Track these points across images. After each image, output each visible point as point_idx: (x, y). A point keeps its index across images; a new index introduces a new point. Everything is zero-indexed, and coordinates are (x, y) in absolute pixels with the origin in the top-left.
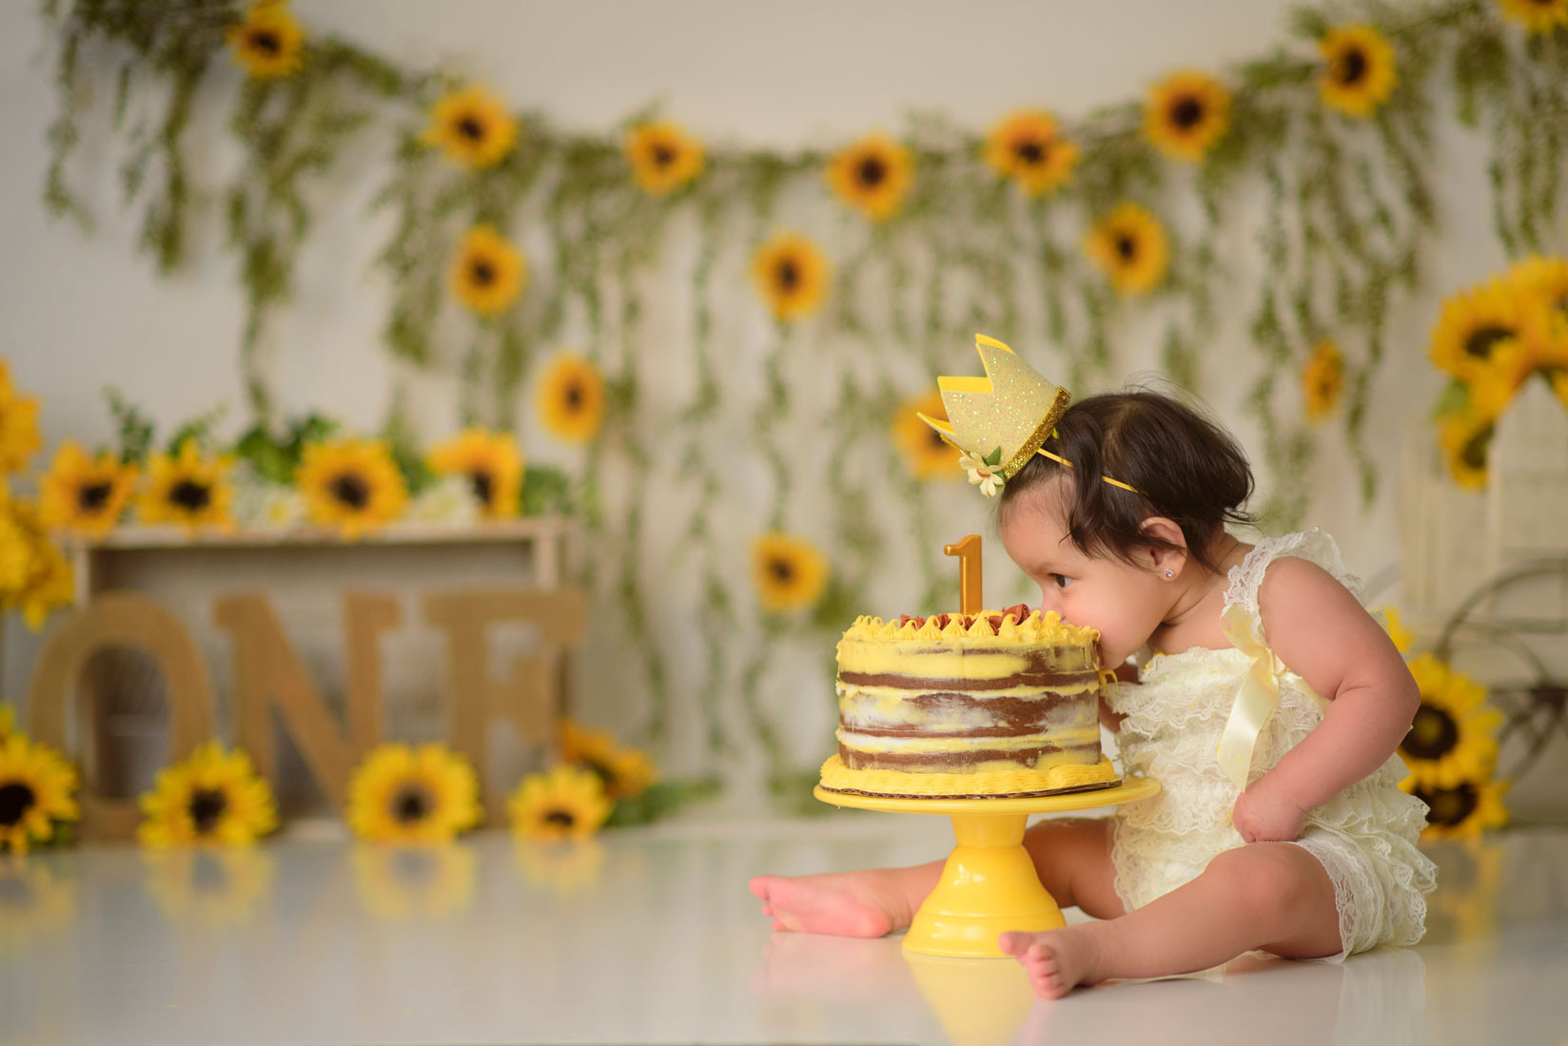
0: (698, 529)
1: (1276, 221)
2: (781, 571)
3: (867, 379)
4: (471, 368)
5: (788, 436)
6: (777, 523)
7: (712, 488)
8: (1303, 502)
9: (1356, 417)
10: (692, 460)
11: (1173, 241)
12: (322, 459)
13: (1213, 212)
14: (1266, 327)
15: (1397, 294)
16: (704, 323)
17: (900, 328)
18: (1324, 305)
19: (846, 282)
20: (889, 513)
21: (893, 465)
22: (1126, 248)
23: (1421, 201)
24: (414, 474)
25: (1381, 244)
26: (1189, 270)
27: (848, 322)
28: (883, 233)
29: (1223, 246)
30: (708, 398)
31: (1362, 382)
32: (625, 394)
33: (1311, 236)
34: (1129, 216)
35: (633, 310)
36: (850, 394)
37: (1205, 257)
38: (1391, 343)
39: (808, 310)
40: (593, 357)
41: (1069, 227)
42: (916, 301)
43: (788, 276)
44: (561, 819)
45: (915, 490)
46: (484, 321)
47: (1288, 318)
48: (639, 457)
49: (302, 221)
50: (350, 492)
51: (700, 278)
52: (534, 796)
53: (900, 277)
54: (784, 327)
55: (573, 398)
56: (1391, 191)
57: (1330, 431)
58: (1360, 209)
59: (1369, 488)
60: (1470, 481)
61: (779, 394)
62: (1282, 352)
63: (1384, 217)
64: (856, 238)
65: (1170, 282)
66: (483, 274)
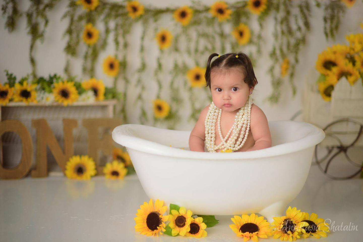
0: (140, 97)
1: (276, 29)
2: (159, 108)
3: (180, 63)
4: (86, 57)
5: (161, 76)
6: (158, 97)
7: (143, 88)
8: (279, 94)
9: (292, 75)
10: (139, 81)
11: (252, 33)
12: (58, 86)
13: (261, 26)
14: (273, 54)
15: (301, 47)
16: (142, 49)
17: (189, 52)
18: (285, 49)
19: (176, 40)
20: (184, 95)
21: (185, 83)
22: (241, 34)
23: (307, 24)
24: (80, 89)
25: (299, 35)
26: (255, 40)
27: (176, 50)
28: (185, 29)
29: (263, 34)
30: (144, 67)
31: (293, 67)
32: (124, 65)
33: (283, 33)
34: (242, 27)
35: (126, 45)
36: (176, 66)
37: (260, 37)
38: (300, 58)
39: (167, 46)
40: (116, 56)
41: (228, 28)
42: (192, 46)
43: (163, 39)
44: (115, 173)
45: (191, 89)
46: (89, 46)
47: (278, 52)
48: (127, 81)
49: (47, 22)
50: (65, 94)
51: (142, 38)
52: (109, 168)
53: (189, 40)
54: (162, 51)
55: (112, 66)
56: (301, 23)
57: (286, 78)
58: (294, 27)
59: (294, 92)
60: (328, 99)
61: (160, 66)
62: (277, 60)
63: (299, 29)
64: (179, 30)
65: (251, 42)
66: (90, 35)
